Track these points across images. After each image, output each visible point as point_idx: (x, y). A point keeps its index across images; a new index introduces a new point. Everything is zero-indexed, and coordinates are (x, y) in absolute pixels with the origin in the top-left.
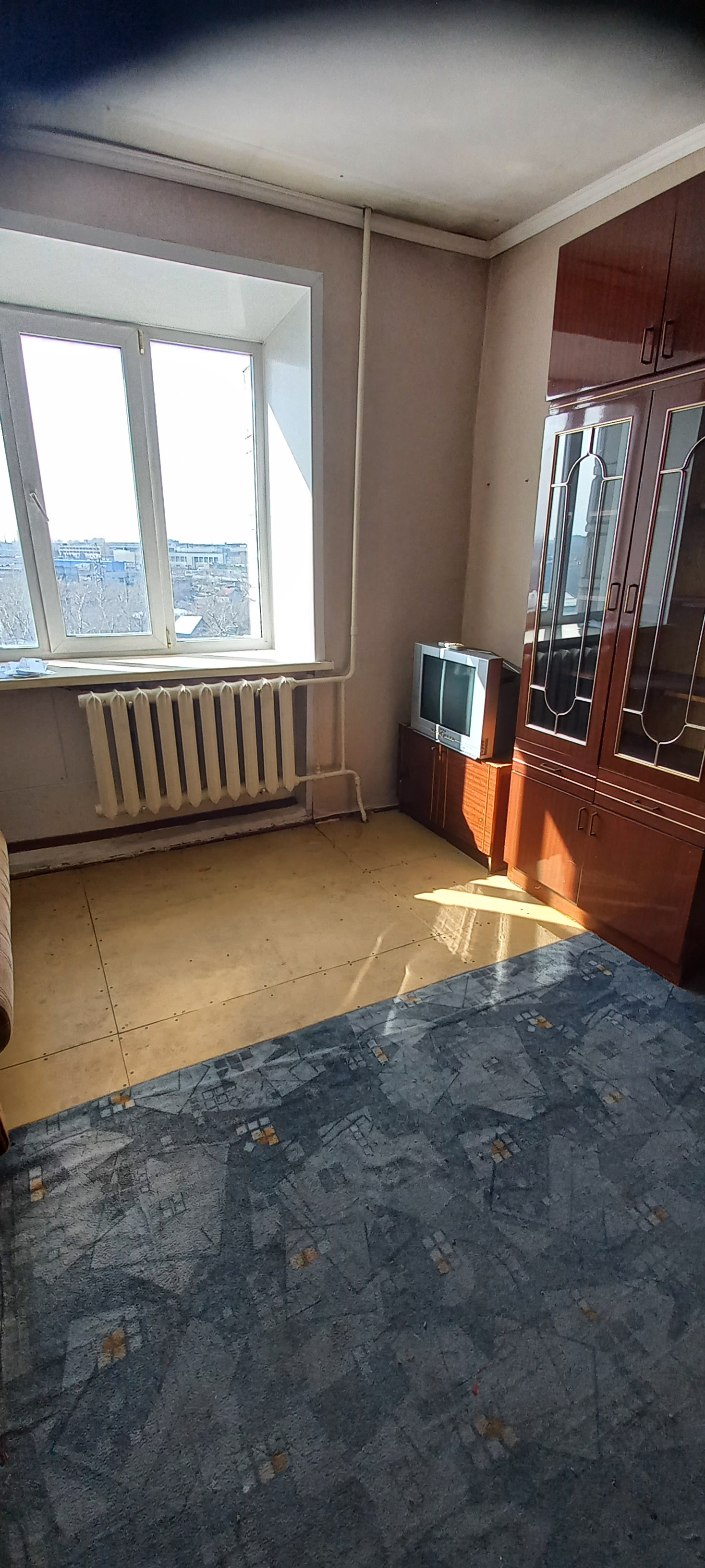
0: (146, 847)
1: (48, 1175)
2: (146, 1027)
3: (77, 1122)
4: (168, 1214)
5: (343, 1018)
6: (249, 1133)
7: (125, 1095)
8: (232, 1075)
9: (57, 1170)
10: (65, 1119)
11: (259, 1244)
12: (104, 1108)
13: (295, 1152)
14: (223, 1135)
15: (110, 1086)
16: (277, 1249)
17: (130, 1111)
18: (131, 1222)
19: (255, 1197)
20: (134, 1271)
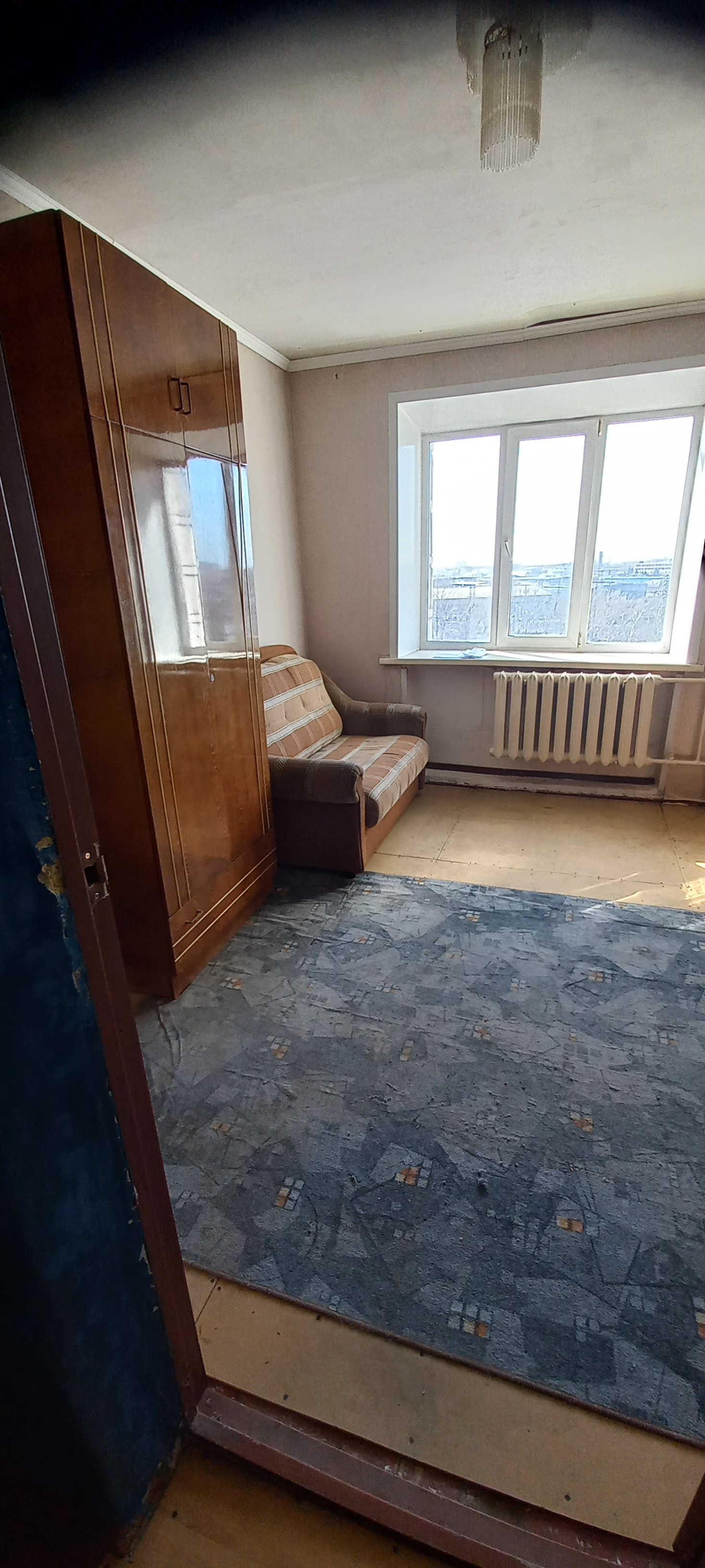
0: (520, 786)
1: (373, 889)
2: (452, 862)
3: (395, 880)
4: (408, 919)
5: (565, 897)
6: (466, 913)
7: (421, 880)
8: (478, 893)
9: (378, 890)
10: (391, 877)
11: (436, 943)
12: (410, 880)
13: (482, 928)
14: (454, 909)
15: (418, 875)
16: (444, 949)
17: (421, 885)
18: (394, 915)
19: (449, 931)
20: (383, 927)
